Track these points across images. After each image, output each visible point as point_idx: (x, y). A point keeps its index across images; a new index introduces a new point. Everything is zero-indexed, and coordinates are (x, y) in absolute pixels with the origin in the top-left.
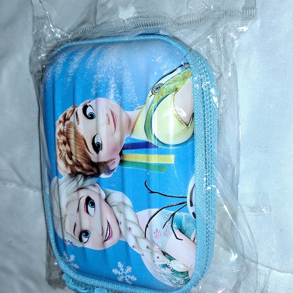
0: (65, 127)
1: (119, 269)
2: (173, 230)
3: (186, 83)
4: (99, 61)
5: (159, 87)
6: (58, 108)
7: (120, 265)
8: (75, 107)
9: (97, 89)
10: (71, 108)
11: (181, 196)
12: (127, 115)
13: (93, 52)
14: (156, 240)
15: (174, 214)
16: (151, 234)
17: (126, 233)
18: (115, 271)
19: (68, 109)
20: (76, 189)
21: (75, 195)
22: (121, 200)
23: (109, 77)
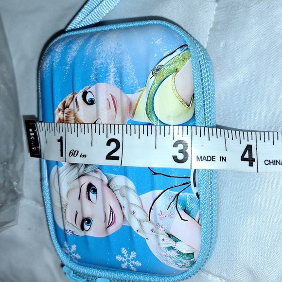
0: (65, 115)
1: (122, 255)
2: (178, 211)
3: (186, 64)
4: (97, 47)
5: (160, 69)
6: (57, 96)
7: (124, 251)
8: (74, 94)
9: (96, 75)
10: (70, 96)
11: (185, 176)
12: (128, 98)
13: (92, 39)
14: (160, 222)
15: (178, 194)
16: (155, 216)
17: (129, 217)
18: (119, 258)
19: (68, 96)
20: (77, 176)
21: (76, 182)
22: (124, 184)
23: (109, 61)
